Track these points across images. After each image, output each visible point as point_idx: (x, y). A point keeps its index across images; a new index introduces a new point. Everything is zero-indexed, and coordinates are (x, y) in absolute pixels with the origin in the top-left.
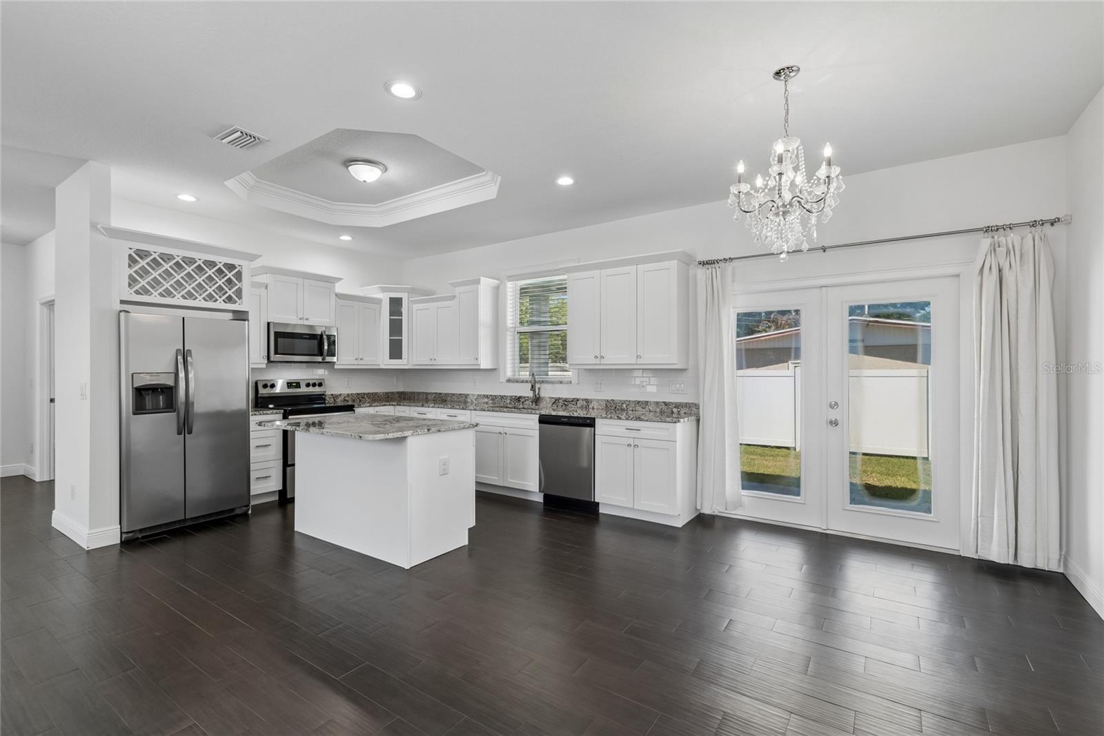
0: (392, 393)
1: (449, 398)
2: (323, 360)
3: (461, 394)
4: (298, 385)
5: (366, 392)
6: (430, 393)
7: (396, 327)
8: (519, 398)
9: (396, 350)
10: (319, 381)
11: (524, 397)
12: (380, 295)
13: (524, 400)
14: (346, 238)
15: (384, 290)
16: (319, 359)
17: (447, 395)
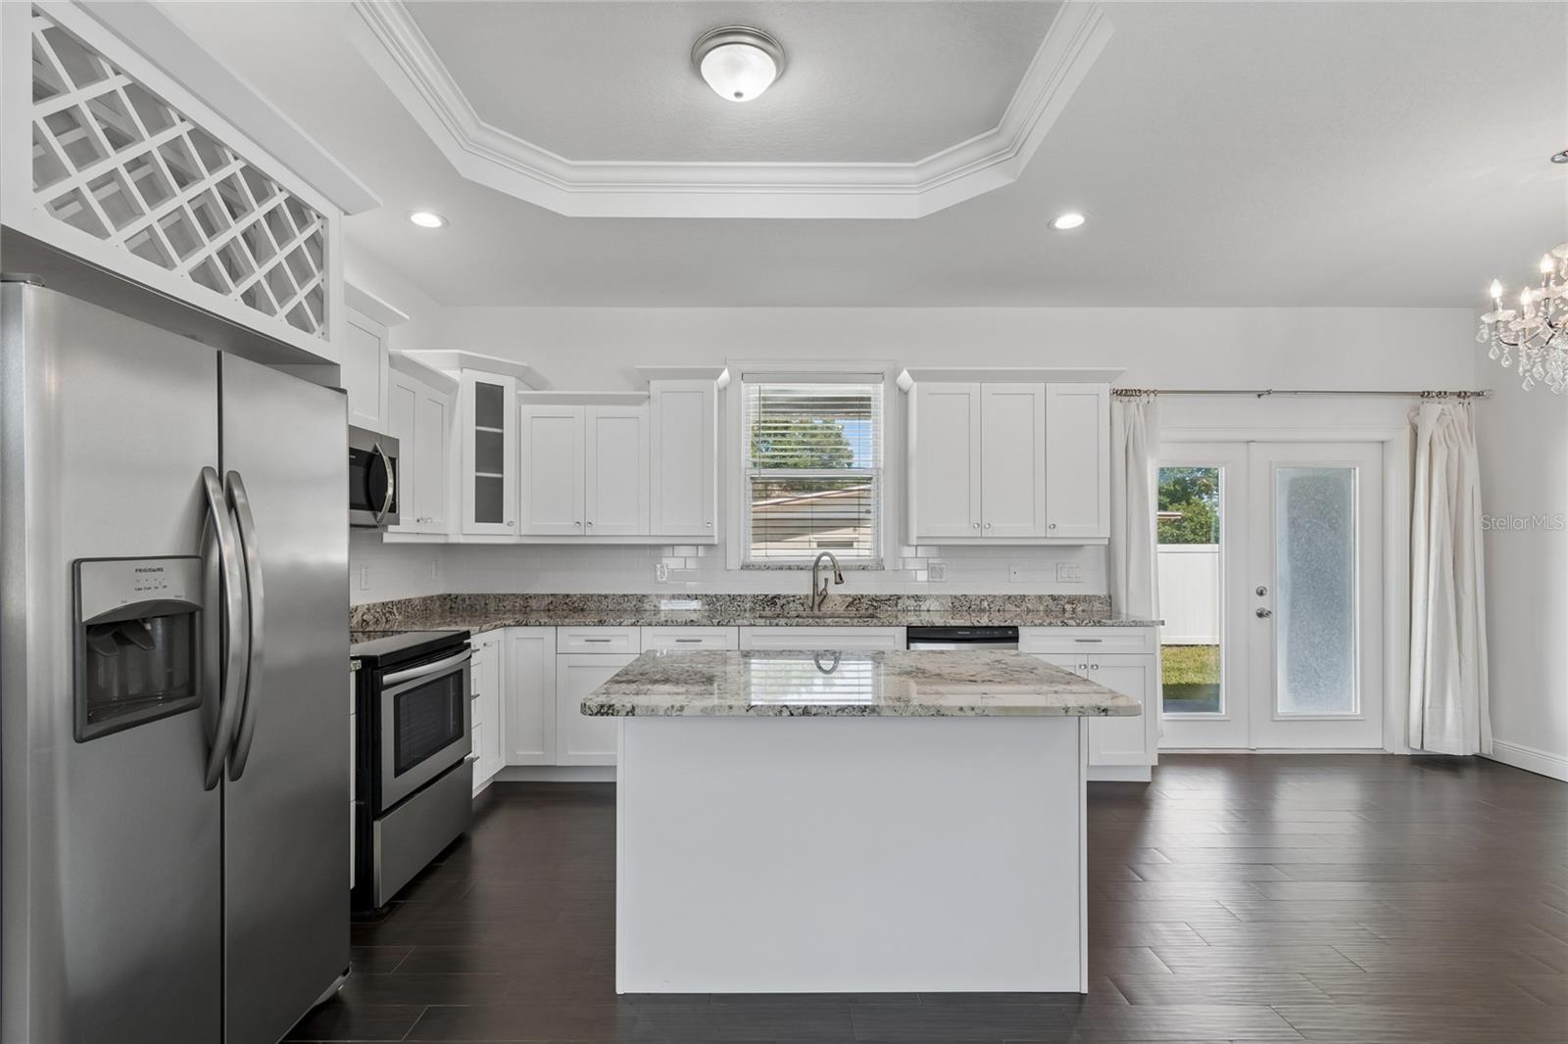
0: (431, 598)
1: (592, 605)
2: (379, 521)
3: (625, 595)
5: (395, 598)
7: (490, 451)
8: (773, 598)
9: (490, 503)
11: (785, 597)
12: (454, 374)
13: (784, 601)
14: (427, 219)
15: (466, 363)
16: (372, 518)
17: (586, 598)
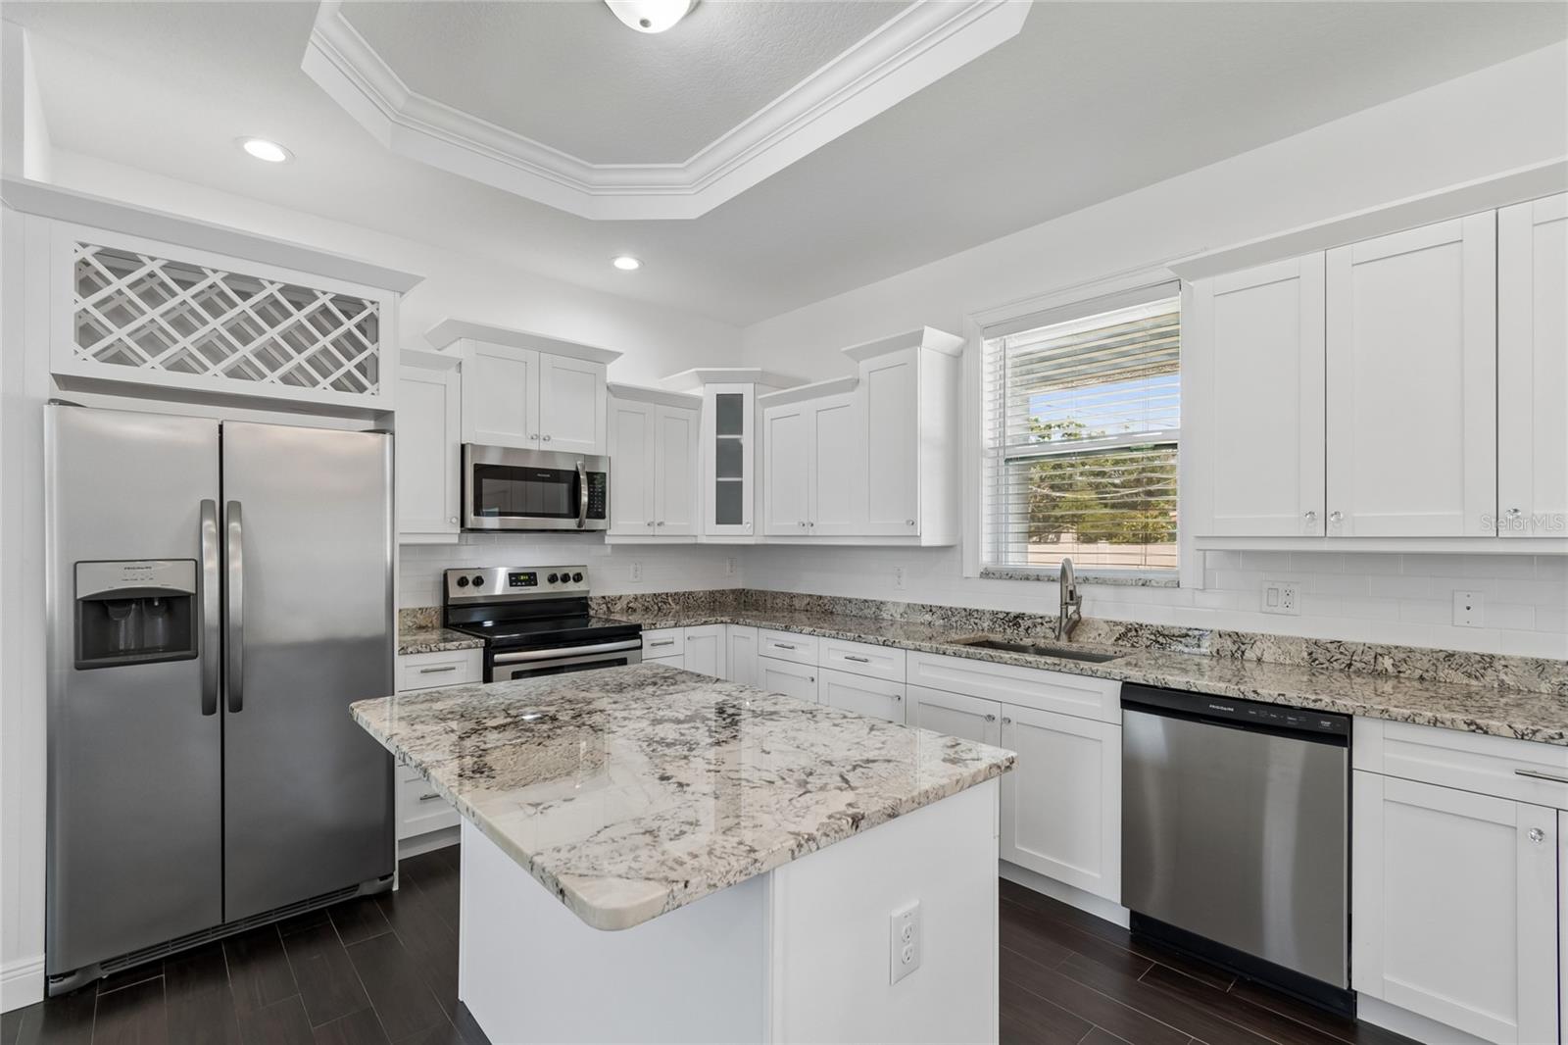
0: (723, 593)
1: (839, 609)
2: (580, 525)
3: (866, 601)
4: (531, 579)
5: (672, 590)
6: (798, 596)
7: (729, 458)
8: (1016, 617)
9: (729, 506)
10: (577, 570)
11: (1030, 617)
12: (697, 391)
13: (1029, 623)
14: (627, 263)
15: (706, 379)
16: (570, 523)
17: (834, 600)
